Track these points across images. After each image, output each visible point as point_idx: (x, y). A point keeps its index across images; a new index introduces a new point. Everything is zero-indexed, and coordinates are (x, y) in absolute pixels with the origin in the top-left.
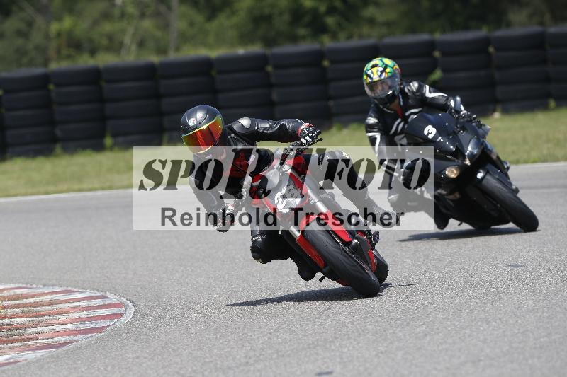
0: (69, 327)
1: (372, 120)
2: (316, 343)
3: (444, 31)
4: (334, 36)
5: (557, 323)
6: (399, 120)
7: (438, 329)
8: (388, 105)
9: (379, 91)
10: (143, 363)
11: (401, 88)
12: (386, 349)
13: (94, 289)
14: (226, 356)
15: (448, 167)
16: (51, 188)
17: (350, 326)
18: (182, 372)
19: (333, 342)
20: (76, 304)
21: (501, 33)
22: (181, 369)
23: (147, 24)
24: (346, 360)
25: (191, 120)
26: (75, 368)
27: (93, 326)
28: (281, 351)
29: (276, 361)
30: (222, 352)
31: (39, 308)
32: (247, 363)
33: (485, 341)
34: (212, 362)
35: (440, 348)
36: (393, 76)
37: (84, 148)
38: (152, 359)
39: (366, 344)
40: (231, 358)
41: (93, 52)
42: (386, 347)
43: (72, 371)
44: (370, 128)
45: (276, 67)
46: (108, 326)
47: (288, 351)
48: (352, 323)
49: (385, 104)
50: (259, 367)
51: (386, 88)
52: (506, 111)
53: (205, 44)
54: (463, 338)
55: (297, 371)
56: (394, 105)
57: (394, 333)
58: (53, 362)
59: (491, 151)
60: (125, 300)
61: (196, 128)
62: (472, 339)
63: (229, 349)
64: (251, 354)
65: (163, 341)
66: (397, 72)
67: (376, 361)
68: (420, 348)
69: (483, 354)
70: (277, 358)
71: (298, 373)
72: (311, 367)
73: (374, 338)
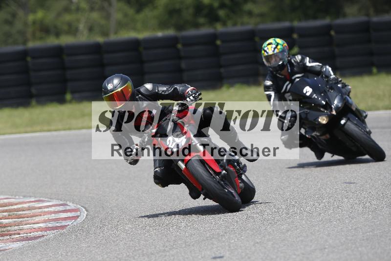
0: (42, 225)
1: (269, 83)
2: (212, 236)
3: (300, 20)
4: (224, 24)
5: (378, 223)
6: (288, 83)
7: (296, 227)
8: (279, 72)
9: (273, 62)
10: (93, 250)
11: (288, 60)
12: (260, 240)
13: (58, 199)
14: (149, 245)
15: (321, 116)
16: (29, 129)
17: (235, 224)
18: (119, 257)
19: (224, 236)
20: (46, 210)
21: (339, 21)
22: (118, 254)
23: (95, 15)
24: (232, 248)
25: (110, 85)
26: (46, 254)
27: (58, 225)
28: (188, 242)
30: (147, 243)
31: (20, 212)
32: (165, 250)
33: (329, 235)
34: (140, 249)
35: (298, 240)
36: (283, 51)
37: (52, 101)
38: (99, 247)
39: (246, 237)
40: (154, 247)
41: (58, 35)
42: (261, 239)
43: (44, 256)
44: (267, 88)
45: (184, 45)
46: (68, 225)
47: (192, 242)
48: (237, 223)
49: (277, 71)
50: (173, 253)
51: (278, 59)
53: (135, 29)
54: (314, 233)
55: (199, 255)
56: (284, 72)
57: (265, 229)
58: (30, 249)
59: (351, 105)
60: (80, 207)
61: (113, 91)
62: (320, 234)
63: (152, 241)
64: (167, 244)
65: (106, 235)
66: (286, 48)
67: (253, 248)
68: (284, 240)
69: (328, 243)
70: (185, 247)
71: (200, 257)
72: (208, 253)
73: (252, 233)
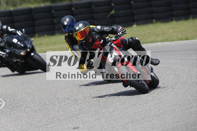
2: (72, 115)
5: (162, 105)
7: (118, 109)
10: (8, 125)
14: (39, 121)
17: (85, 108)
18: (23, 129)
19: (79, 115)
22: (22, 127)
24: (84, 122)
28: (59, 119)
29: (58, 123)
30: (38, 120)
32: (47, 124)
33: (135, 114)
34: (34, 124)
35: (119, 117)
38: (11, 123)
39: (91, 116)
42: (99, 117)
45: (55, 11)
47: (62, 119)
48: (86, 107)
50: (51, 126)
52: (138, 24)
54: (127, 112)
55: (65, 127)
57: (101, 111)
60: (2, 99)
62: (131, 113)
63: (40, 119)
64: (48, 121)
65: (16, 116)
67: (95, 122)
68: (111, 117)
69: (135, 119)
70: (58, 122)
71: (66, 128)
72: (71, 125)
73: (94, 113)
